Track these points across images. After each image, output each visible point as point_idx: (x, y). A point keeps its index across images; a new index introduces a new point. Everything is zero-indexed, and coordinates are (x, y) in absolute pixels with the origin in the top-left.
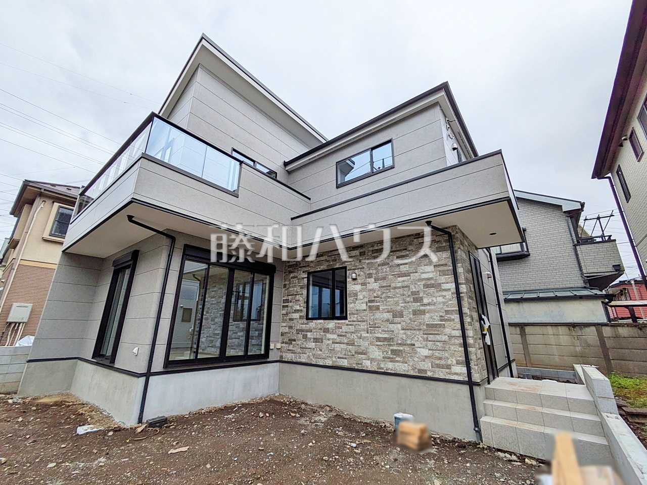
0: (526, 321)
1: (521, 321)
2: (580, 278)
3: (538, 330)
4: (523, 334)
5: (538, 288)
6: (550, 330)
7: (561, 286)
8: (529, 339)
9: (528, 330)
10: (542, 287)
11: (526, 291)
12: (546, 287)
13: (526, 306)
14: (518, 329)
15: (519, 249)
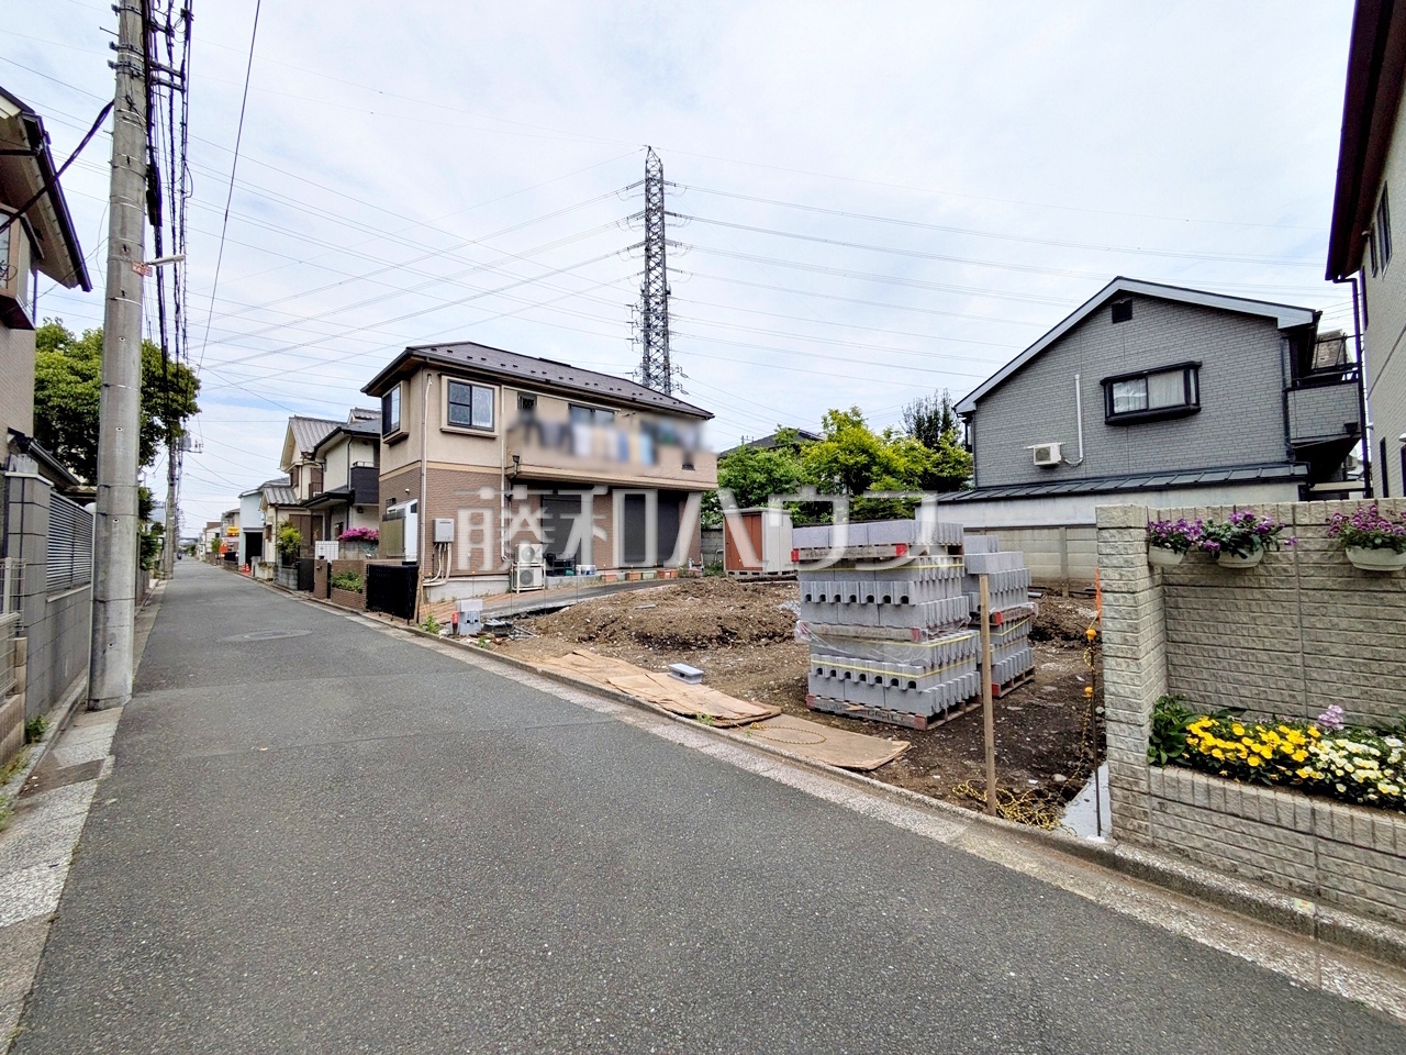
2: (1283, 447)
5: (1205, 465)
7: (1247, 462)
10: (1211, 465)
11: (1181, 472)
12: (1218, 464)
15: (1182, 401)
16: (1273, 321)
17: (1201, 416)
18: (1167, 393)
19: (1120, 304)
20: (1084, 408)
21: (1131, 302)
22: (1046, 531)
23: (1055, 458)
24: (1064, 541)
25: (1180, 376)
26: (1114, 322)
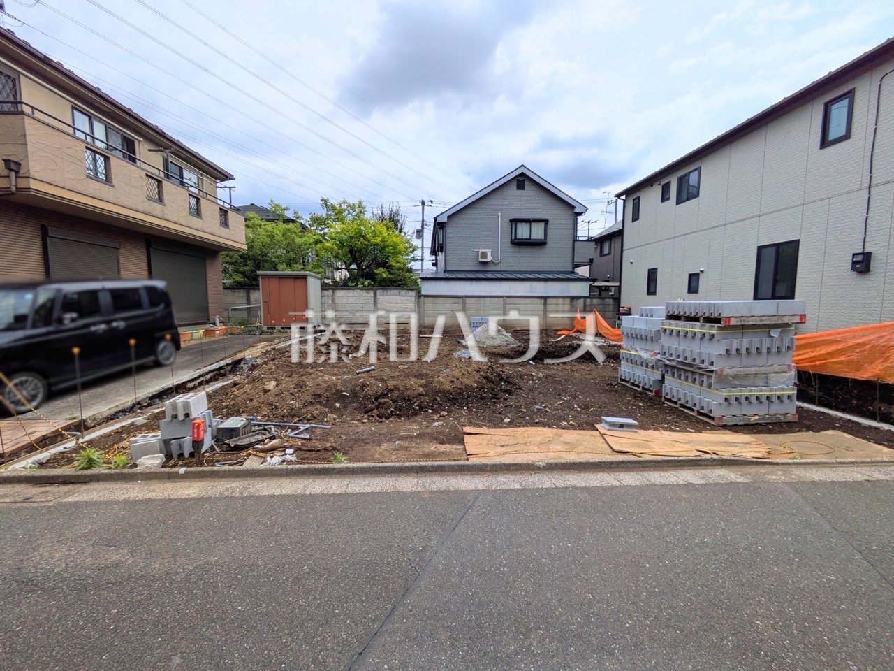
0: (547, 295)
1: (545, 295)
3: (553, 301)
4: (545, 304)
6: (561, 301)
8: (549, 308)
9: (549, 301)
13: (550, 284)
14: (543, 301)
15: (543, 238)
16: (573, 207)
17: (548, 246)
18: (537, 232)
19: (522, 180)
20: (502, 233)
21: (524, 180)
22: (497, 299)
23: (489, 258)
24: (505, 304)
25: (542, 225)
26: (518, 189)
